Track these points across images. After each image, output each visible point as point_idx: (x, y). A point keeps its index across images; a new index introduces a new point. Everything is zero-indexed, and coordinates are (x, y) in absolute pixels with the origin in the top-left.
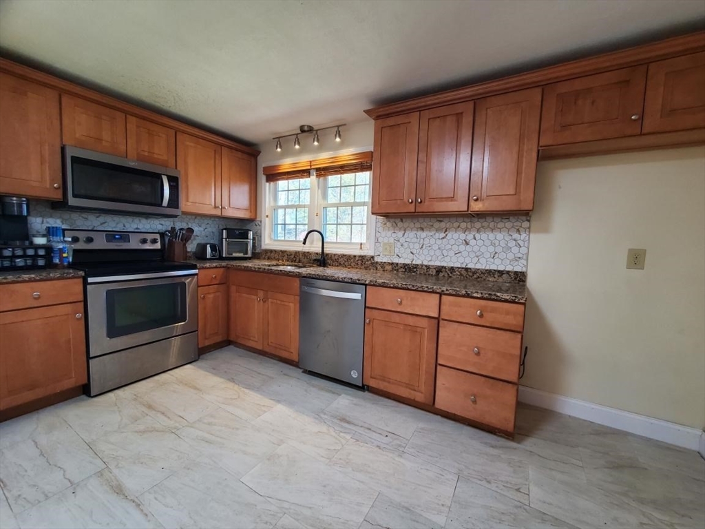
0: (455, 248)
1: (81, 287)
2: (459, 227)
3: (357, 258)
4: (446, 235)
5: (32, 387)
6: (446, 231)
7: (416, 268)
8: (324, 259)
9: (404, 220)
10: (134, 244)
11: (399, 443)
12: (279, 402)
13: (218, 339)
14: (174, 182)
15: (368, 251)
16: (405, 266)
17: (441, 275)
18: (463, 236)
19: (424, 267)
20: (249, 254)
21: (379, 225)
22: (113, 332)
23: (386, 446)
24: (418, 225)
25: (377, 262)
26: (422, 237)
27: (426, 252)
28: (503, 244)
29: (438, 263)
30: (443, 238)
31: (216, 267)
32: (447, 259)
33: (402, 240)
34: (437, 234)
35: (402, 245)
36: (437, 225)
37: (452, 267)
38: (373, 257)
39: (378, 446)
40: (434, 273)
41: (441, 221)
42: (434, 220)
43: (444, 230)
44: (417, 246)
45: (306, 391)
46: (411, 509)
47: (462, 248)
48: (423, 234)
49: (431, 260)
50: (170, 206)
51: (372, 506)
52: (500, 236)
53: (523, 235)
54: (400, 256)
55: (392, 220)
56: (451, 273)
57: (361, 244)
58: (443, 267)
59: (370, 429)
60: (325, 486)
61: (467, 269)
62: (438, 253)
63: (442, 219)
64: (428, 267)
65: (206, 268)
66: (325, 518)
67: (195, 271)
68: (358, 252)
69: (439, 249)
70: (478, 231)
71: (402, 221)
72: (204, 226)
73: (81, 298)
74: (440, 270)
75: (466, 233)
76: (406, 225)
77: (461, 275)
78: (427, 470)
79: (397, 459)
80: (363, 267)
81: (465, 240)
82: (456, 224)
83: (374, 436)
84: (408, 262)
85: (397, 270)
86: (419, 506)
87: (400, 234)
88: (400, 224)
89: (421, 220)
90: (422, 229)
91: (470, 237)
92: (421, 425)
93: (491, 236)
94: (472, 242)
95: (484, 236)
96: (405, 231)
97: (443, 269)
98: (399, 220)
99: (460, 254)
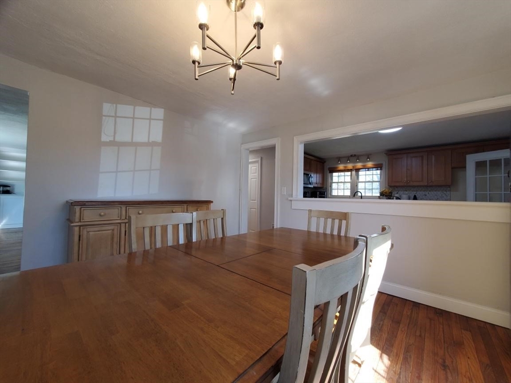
2: (422, 190)
24: (404, 189)
28: (440, 195)
52: (439, 193)
53: (448, 193)
70: (430, 191)
90: (406, 191)
91: (427, 193)
93: (435, 192)
94: (428, 195)
95: (432, 193)
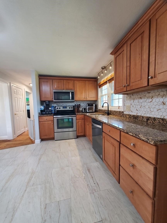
0: (157, 107)
1: (53, 118)
2: (159, 94)
3: (118, 112)
4: (152, 100)
5: (46, 136)
6: (152, 98)
7: (138, 117)
8: (109, 113)
9: (134, 95)
10: (68, 109)
11: (96, 189)
12: (80, 156)
13: (82, 134)
14: (73, 93)
15: (121, 110)
16: (134, 116)
17: (149, 121)
18: (161, 100)
19: (141, 117)
20: (94, 111)
21: (125, 98)
22: (58, 128)
23: (90, 187)
24: (139, 96)
25: (124, 114)
26: (141, 102)
27: (142, 109)
29: (148, 115)
30: (151, 102)
31: (81, 114)
32: (153, 113)
33: (133, 104)
34: (148, 100)
35: (133, 106)
36: (148, 95)
37: (154, 118)
38: (123, 112)
39: (88, 185)
40: (146, 120)
41: (149, 93)
42: (146, 93)
43: (151, 97)
44: (139, 107)
45: (89, 156)
46: (72, 212)
47: (161, 107)
48: (141, 101)
49: (145, 114)
50: (72, 99)
51: (64, 200)
54: (132, 111)
55: (129, 95)
56: (154, 121)
57: (119, 107)
58: (150, 117)
59: (92, 178)
60: (62, 184)
61: (163, 119)
62: (148, 110)
63: (150, 92)
64: (143, 117)
65: (78, 115)
66: (53, 192)
67: (75, 115)
68: (118, 110)
69: (149, 107)
71: (133, 95)
72: (84, 103)
73: (53, 120)
74: (148, 119)
75: (163, 98)
76: (134, 97)
77: (159, 122)
78: (93, 206)
79: (88, 193)
80: (120, 116)
81: (163, 102)
82: (157, 93)
83: (91, 181)
84: (135, 114)
85: (131, 118)
86: (75, 214)
87: (132, 101)
88: (132, 97)
89: (140, 93)
90: (141, 98)
91: (166, 100)
92: (113, 189)
96: (134, 100)
97: (150, 119)
98: (132, 95)
99: (160, 111)
